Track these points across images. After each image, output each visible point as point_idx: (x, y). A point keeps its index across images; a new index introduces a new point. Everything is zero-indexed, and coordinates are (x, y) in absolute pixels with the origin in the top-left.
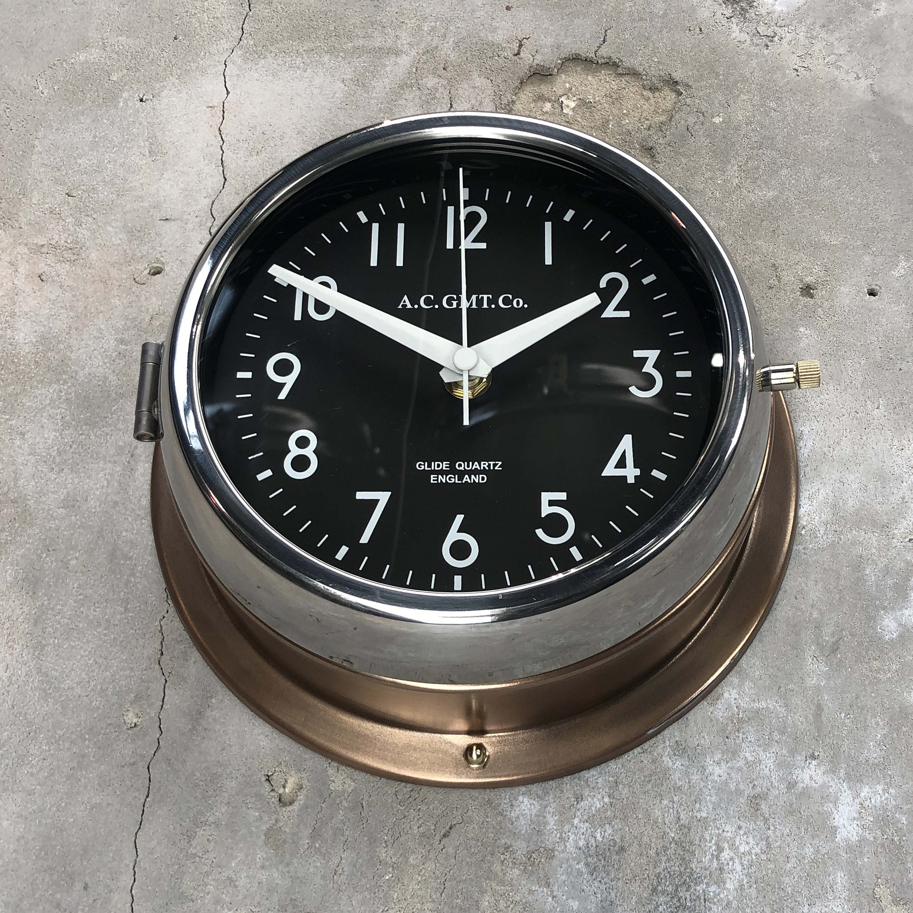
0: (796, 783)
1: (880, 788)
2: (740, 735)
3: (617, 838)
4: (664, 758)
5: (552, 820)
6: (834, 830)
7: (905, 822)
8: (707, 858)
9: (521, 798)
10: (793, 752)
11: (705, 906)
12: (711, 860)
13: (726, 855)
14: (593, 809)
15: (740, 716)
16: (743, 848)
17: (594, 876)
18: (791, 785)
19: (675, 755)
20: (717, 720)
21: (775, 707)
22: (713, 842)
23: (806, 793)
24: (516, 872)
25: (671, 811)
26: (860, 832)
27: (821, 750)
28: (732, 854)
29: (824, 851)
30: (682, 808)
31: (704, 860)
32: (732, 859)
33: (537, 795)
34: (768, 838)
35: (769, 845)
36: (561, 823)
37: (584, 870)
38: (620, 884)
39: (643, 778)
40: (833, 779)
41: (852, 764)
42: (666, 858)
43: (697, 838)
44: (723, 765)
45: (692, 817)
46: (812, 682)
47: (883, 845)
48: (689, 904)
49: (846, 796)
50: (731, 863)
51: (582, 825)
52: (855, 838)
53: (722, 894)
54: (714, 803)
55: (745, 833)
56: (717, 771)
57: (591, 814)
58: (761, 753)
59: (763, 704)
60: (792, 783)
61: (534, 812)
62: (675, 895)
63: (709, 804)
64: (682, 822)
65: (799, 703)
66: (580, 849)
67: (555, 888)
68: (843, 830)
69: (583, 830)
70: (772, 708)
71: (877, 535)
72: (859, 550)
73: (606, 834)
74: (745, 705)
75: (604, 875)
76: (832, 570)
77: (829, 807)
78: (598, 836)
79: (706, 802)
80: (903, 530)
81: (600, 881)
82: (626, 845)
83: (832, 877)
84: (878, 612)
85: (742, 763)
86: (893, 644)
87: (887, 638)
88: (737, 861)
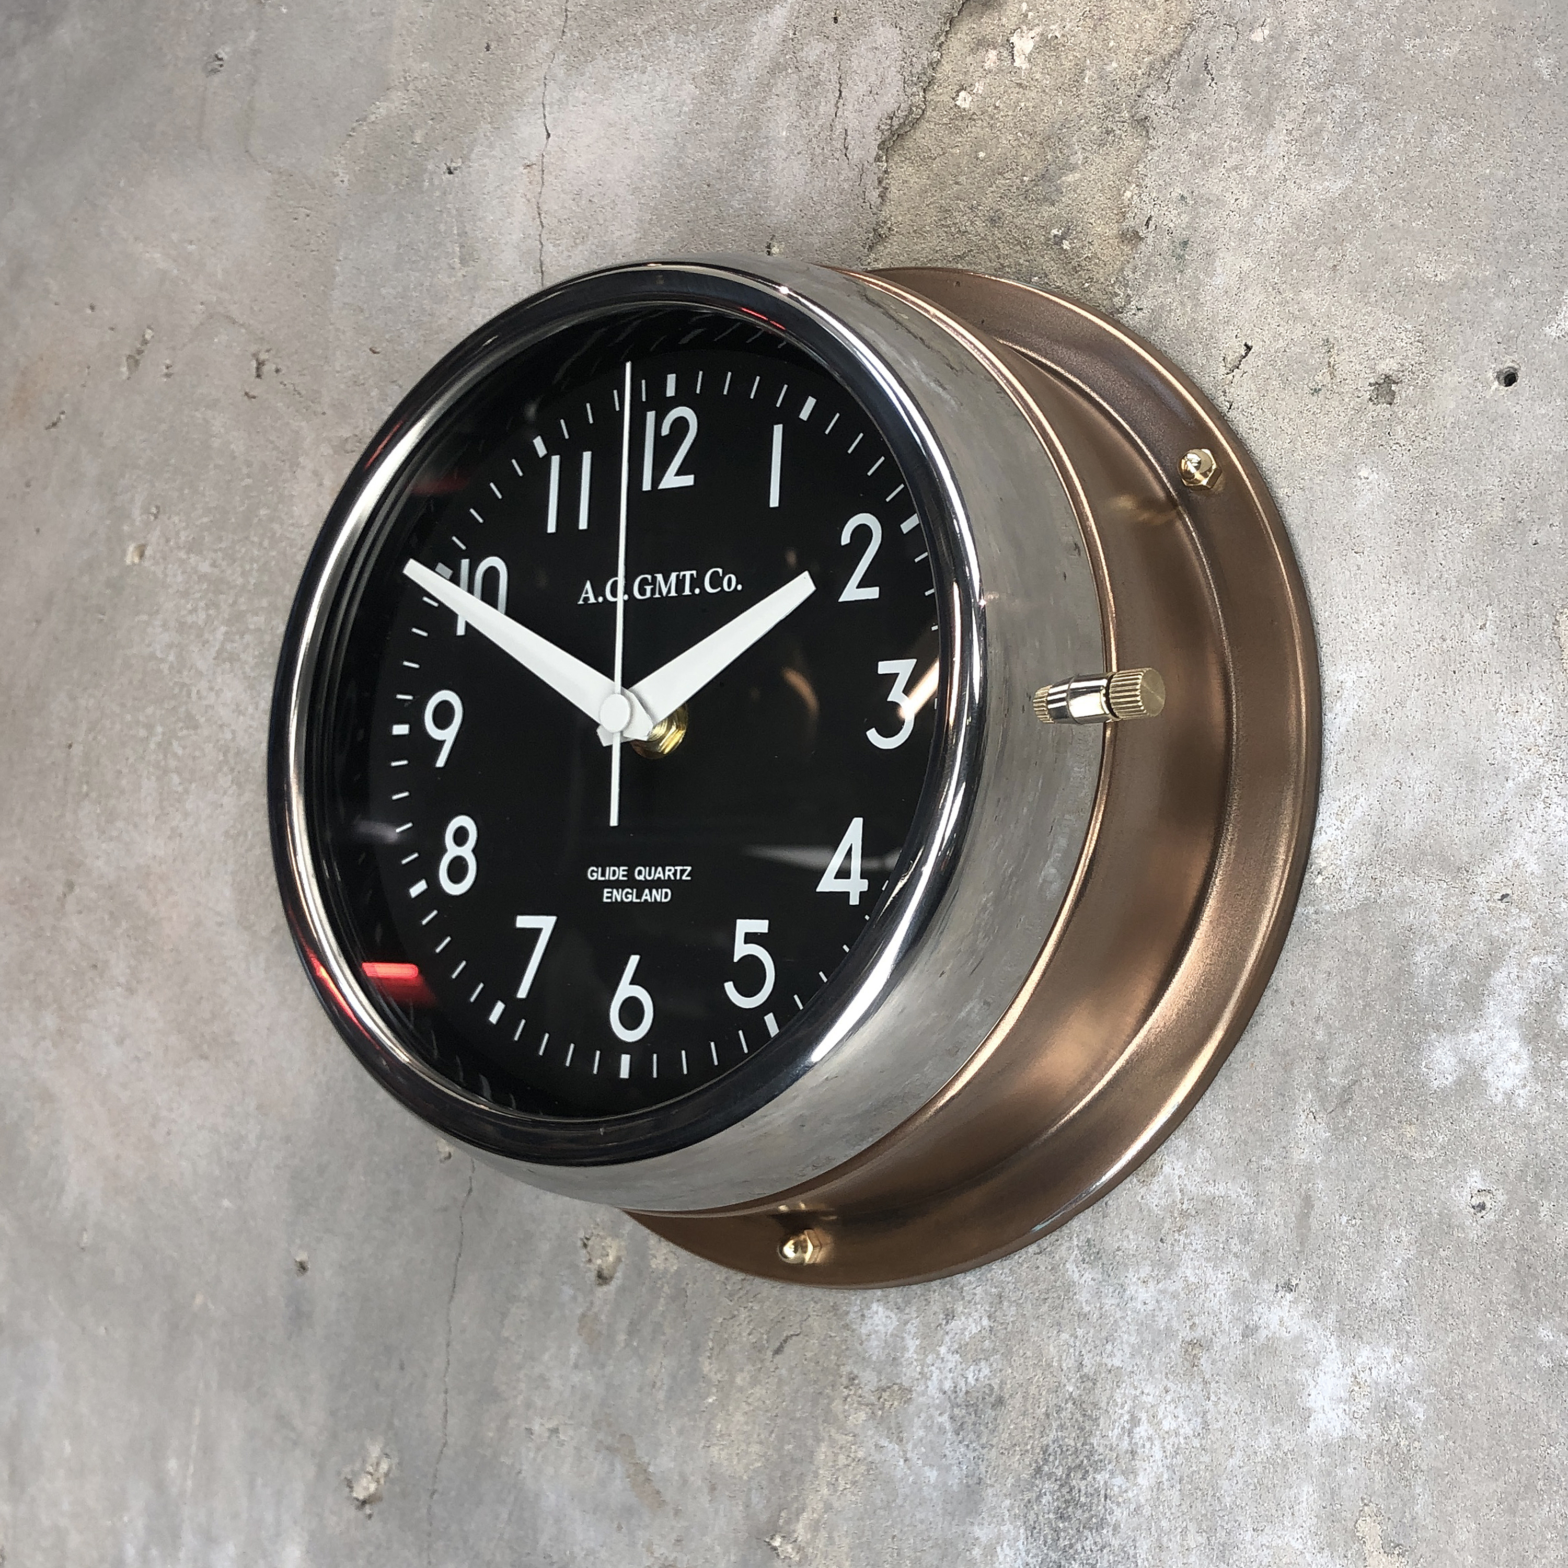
0: (1257, 1328)
1: (1388, 1353)
2: (1182, 1238)
3: (995, 1383)
4: (1068, 1265)
5: (912, 1345)
6: (1306, 1416)
8: (1116, 1432)
9: (875, 1307)
10: (1258, 1274)
11: (1105, 1507)
12: (1120, 1438)
13: (1142, 1431)
15: (1184, 1207)
16: (1166, 1426)
17: (961, 1436)
18: (1249, 1332)
19: (1084, 1261)
20: (1150, 1210)
21: (1239, 1195)
22: (1126, 1408)
23: (1270, 1349)
24: (862, 1416)
25: (1072, 1350)
26: (1348, 1423)
27: (1302, 1276)
28: (1151, 1431)
29: (1287, 1446)
30: (1088, 1348)
31: (1110, 1434)
32: (1150, 1439)
33: (896, 1304)
34: (1205, 1413)
35: (1206, 1425)
36: (923, 1350)
37: (948, 1425)
38: (994, 1454)
39: (1037, 1294)
40: (1315, 1328)
41: (1349, 1306)
42: (1059, 1422)
43: (1105, 1400)
44: (1151, 1284)
45: (1100, 1364)
46: (1300, 1155)
47: (1380, 1452)
48: (1083, 1499)
49: (1332, 1362)
50: (1148, 1445)
51: (949, 1357)
52: (1337, 1433)
53: (1130, 1492)
54: (1133, 1346)
55: (1173, 1400)
56: (1142, 1294)
57: (963, 1342)
58: (1210, 1272)
59: (1222, 1189)
60: (1251, 1326)
61: (891, 1329)
62: (1064, 1483)
63: (1125, 1346)
64: (1086, 1370)
65: (1277, 1191)
66: (945, 1393)
67: (909, 1447)
68: (1321, 1416)
69: (951, 1365)
70: (1234, 1196)
71: (1445, 886)
72: (1409, 916)
73: (981, 1375)
74: (1193, 1188)
75: (972, 1436)
76: (1358, 954)
77: (1303, 1374)
78: (970, 1376)
79: (1122, 1342)
80: (1494, 875)
81: (968, 1446)
82: (1006, 1395)
83: (1294, 1491)
84: (1427, 1035)
85: (1178, 1286)
86: (1444, 1095)
87: (1435, 1084)
88: (1157, 1443)
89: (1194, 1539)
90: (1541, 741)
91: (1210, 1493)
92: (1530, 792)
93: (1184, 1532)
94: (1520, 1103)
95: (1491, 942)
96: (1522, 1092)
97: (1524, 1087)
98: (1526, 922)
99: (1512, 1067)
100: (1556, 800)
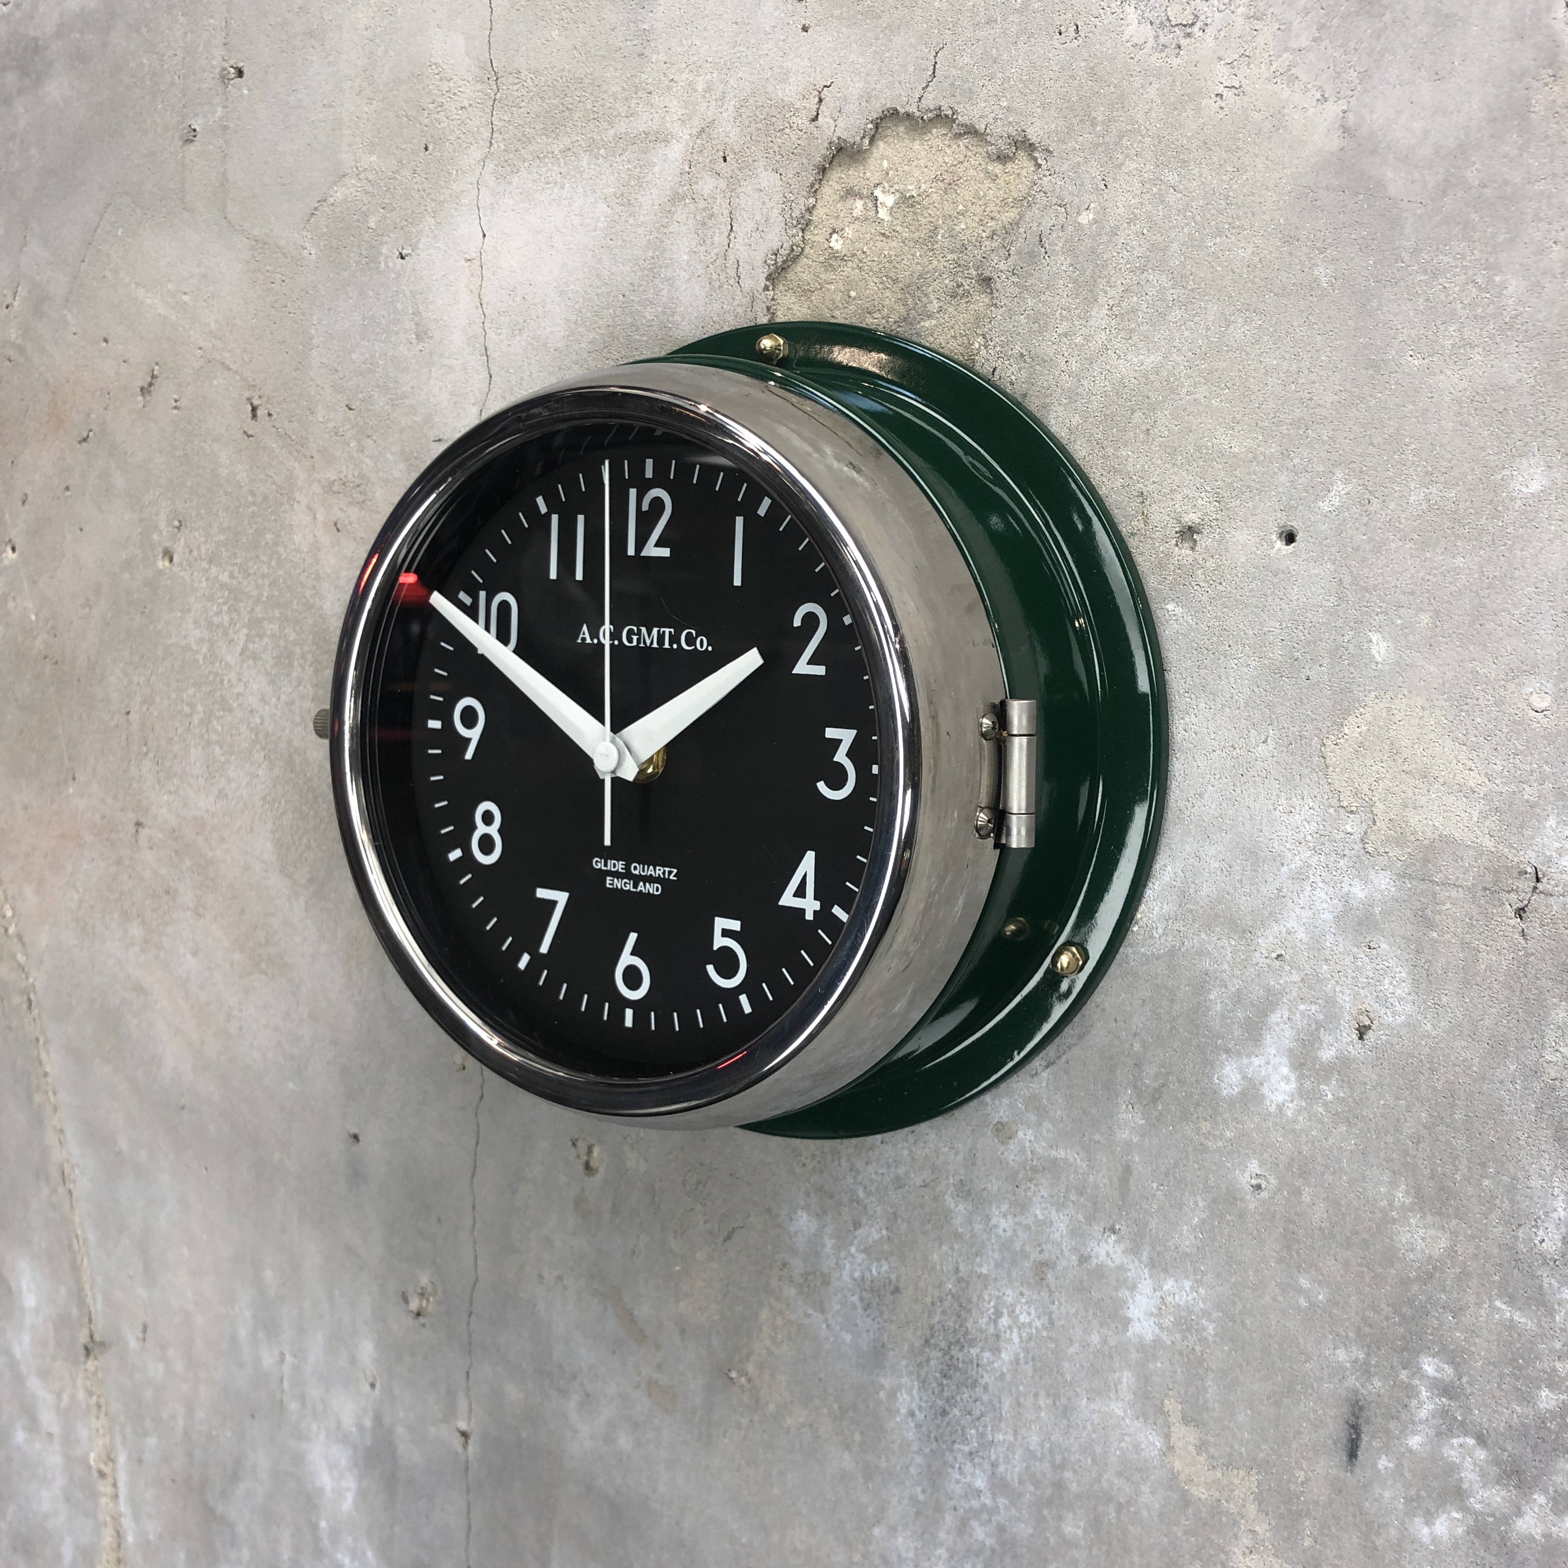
0: (1090, 1257)
1: (1187, 1284)
2: (1032, 1186)
3: (893, 1277)
4: (946, 1198)
5: (829, 1243)
6: (1127, 1322)
7: (1212, 1332)
8: (984, 1320)
9: (800, 1212)
10: (1090, 1219)
11: (977, 1372)
12: (988, 1324)
13: (1005, 1321)
15: (1034, 1163)
16: (1023, 1318)
17: (868, 1312)
18: (1084, 1259)
19: (958, 1196)
20: (1007, 1163)
21: (1075, 1159)
22: (992, 1304)
23: (1099, 1273)
24: (793, 1291)
25: (950, 1259)
26: (1157, 1331)
27: (1123, 1223)
28: (1010, 1322)
29: (1112, 1343)
30: (962, 1258)
31: (980, 1321)
32: (1010, 1327)
33: (816, 1212)
34: (1051, 1313)
35: (1051, 1322)
36: (838, 1248)
37: (858, 1303)
38: (893, 1327)
39: (922, 1217)
40: (1133, 1261)
41: (1158, 1248)
42: (942, 1309)
43: (975, 1296)
44: (1010, 1218)
45: (972, 1271)
46: (1121, 1135)
47: (1181, 1353)
48: (961, 1365)
49: (1146, 1285)
50: (1008, 1332)
51: (857, 1254)
52: (1149, 1337)
53: (995, 1363)
54: (996, 1261)
55: (1027, 1302)
56: (1003, 1224)
57: (868, 1245)
58: (1054, 1213)
59: (1062, 1153)
60: (1085, 1255)
61: (812, 1230)
62: (947, 1352)
63: (990, 1260)
64: (961, 1274)
65: (1105, 1160)
66: (855, 1280)
67: (830, 1316)
68: (1137, 1324)
69: (859, 1261)
70: (1072, 1160)
71: (1233, 943)
72: (1206, 963)
73: (883, 1270)
74: (1041, 1151)
75: (878, 1313)
76: (1166, 988)
77: (1124, 1293)
78: (874, 1270)
79: (988, 1257)
80: (1271, 938)
81: (873, 1319)
82: (902, 1286)
83: (1117, 1375)
84: (1219, 1055)
85: (1030, 1221)
86: (1231, 1101)
87: (1225, 1092)
88: (1015, 1330)
89: (1043, 1401)
90: (1309, 838)
91: (1055, 1370)
92: (1300, 876)
93: (1036, 1395)
94: (1289, 1113)
95: (1268, 990)
96: (1290, 1105)
97: (1292, 1101)
98: (1296, 977)
99: (1283, 1086)
100: (1320, 885)
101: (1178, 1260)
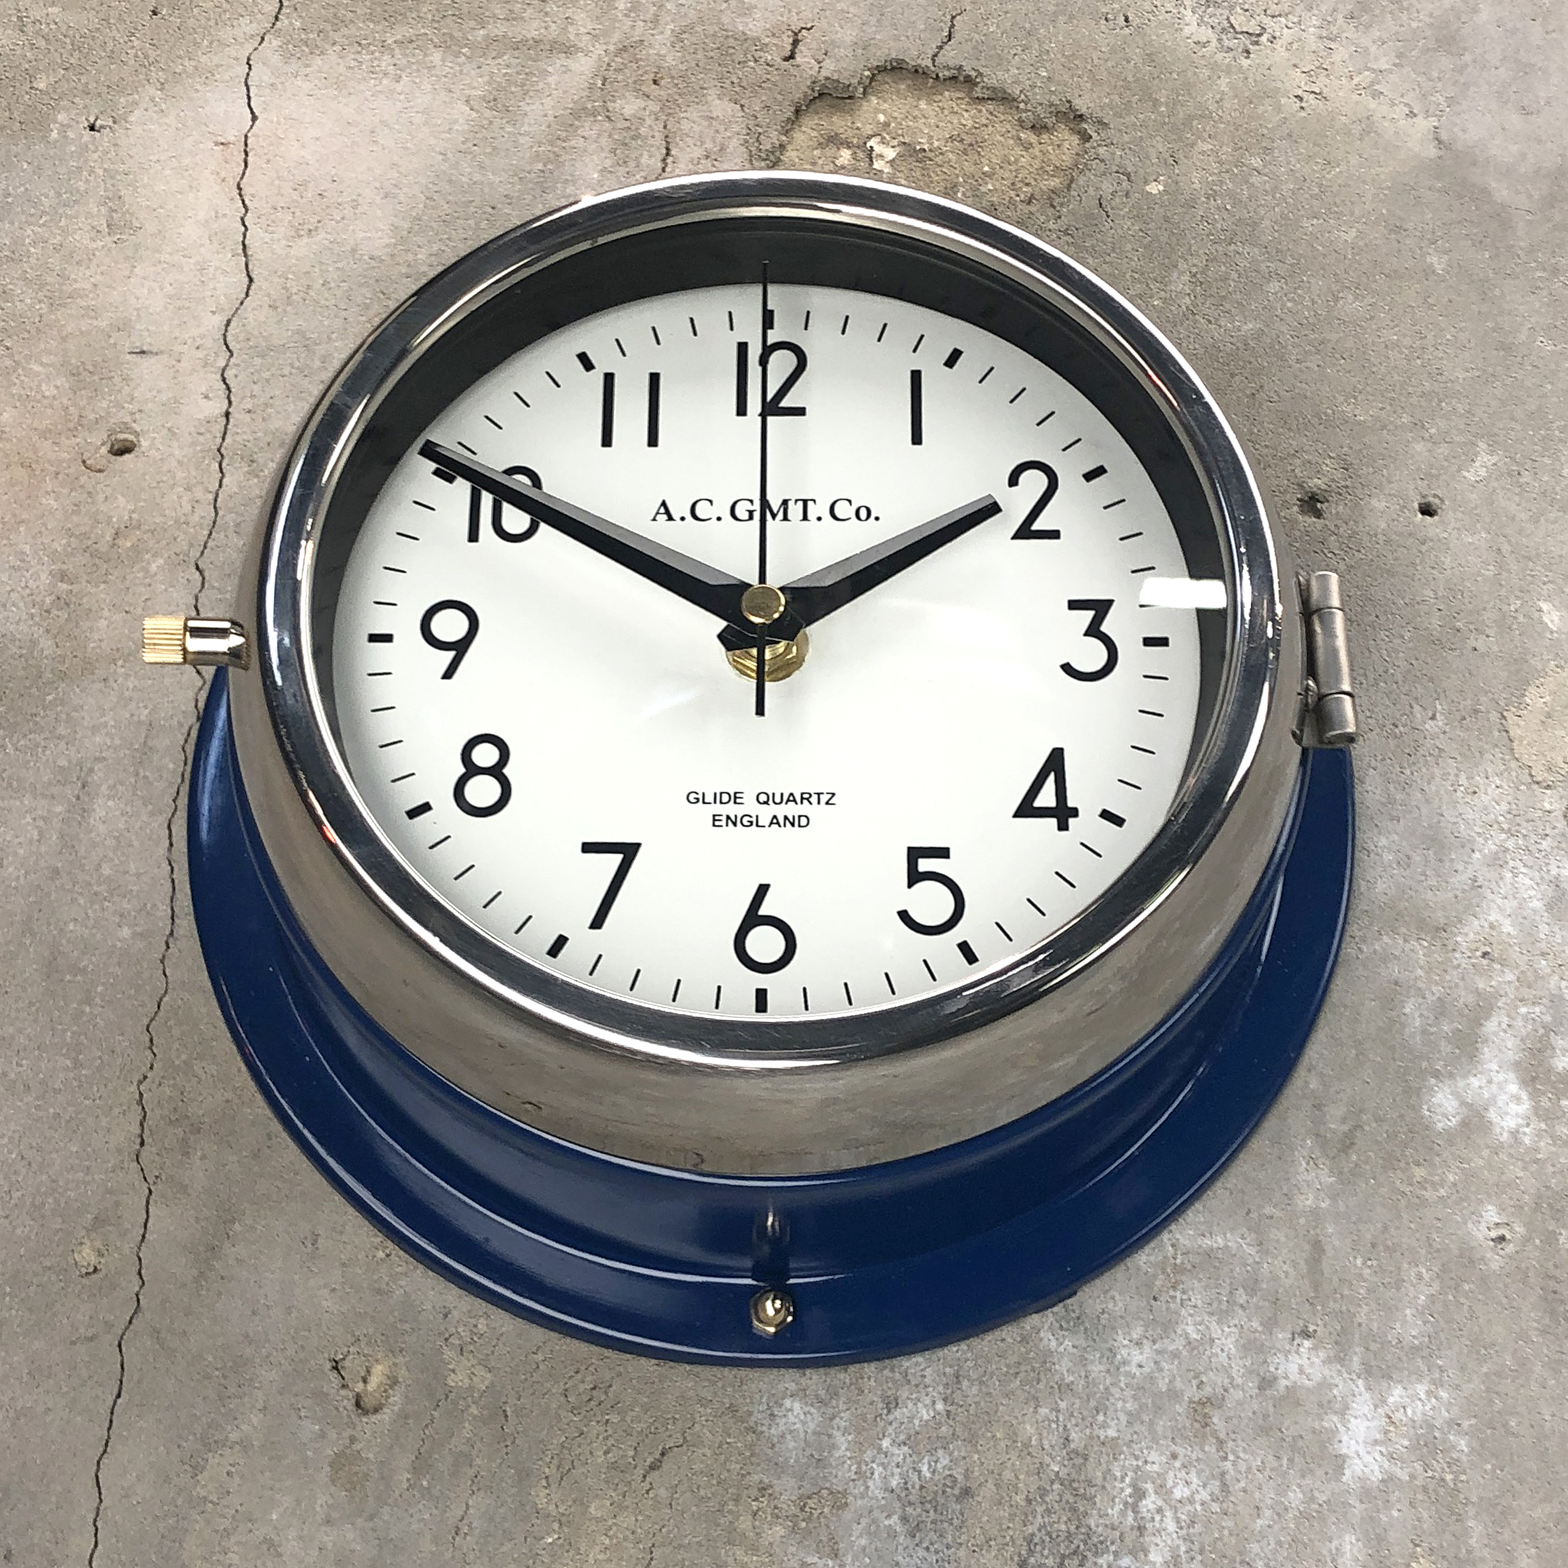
0: (1276, 1378)
1: (1421, 1389)
2: (1178, 1294)
3: (958, 1473)
4: (1042, 1334)
5: (842, 1442)
6: (1340, 1462)
7: (1466, 1449)
8: (1117, 1508)
9: (788, 1403)
10: (1270, 1324)
12: (1123, 1513)
13: (1150, 1503)
14: (917, 1422)
15: (1178, 1261)
16: (1178, 1494)
17: (917, 1539)
18: (1266, 1383)
19: (1061, 1328)
21: (1240, 1246)
22: (1128, 1480)
23: (1292, 1397)
24: (779, 1531)
25: (1054, 1426)
26: (1386, 1464)
27: (1319, 1322)
28: (1160, 1503)
29: (1322, 1498)
30: (1073, 1421)
31: (1110, 1511)
32: (1160, 1511)
33: (817, 1396)
34: (1223, 1474)
35: (1225, 1487)
36: (859, 1446)
37: (899, 1528)
38: (962, 1553)
39: (1005, 1369)
40: (1340, 1373)
41: (1373, 1347)
42: (1044, 1507)
43: (1100, 1475)
44: (1147, 1345)
45: (1091, 1437)
46: (1307, 1201)
47: (1425, 1489)
49: (1362, 1404)
50: (1158, 1518)
51: (894, 1450)
52: (1376, 1476)
54: (1129, 1414)
55: (1184, 1466)
56: (1137, 1357)
57: (912, 1432)
58: (1214, 1326)
59: (1220, 1240)
60: (1267, 1378)
61: (812, 1426)
63: (1121, 1414)
64: (1073, 1446)
65: (1283, 1239)
66: (892, 1491)
67: (847, 1559)
68: (1357, 1461)
69: (897, 1459)
70: (1235, 1247)
71: (1426, 944)
73: (939, 1465)
74: (1187, 1242)
75: (932, 1536)
77: (1332, 1421)
78: (925, 1469)
79: (1116, 1411)
80: (1472, 936)
81: (927, 1548)
82: (974, 1486)
83: (1335, 1543)
84: (1424, 1080)
85: (1179, 1344)
86: (1450, 1137)
87: (1440, 1126)
88: (1169, 1514)
90: (1501, 819)
91: (1238, 1559)
92: (1496, 862)
94: (1527, 1140)
95: (1478, 993)
96: (1527, 1130)
97: (1528, 1125)
98: (1510, 976)
99: (1514, 1108)
100: (1523, 870)
101: (1405, 1358)
